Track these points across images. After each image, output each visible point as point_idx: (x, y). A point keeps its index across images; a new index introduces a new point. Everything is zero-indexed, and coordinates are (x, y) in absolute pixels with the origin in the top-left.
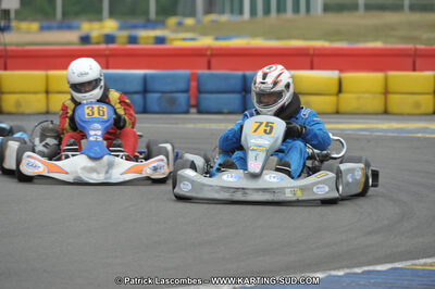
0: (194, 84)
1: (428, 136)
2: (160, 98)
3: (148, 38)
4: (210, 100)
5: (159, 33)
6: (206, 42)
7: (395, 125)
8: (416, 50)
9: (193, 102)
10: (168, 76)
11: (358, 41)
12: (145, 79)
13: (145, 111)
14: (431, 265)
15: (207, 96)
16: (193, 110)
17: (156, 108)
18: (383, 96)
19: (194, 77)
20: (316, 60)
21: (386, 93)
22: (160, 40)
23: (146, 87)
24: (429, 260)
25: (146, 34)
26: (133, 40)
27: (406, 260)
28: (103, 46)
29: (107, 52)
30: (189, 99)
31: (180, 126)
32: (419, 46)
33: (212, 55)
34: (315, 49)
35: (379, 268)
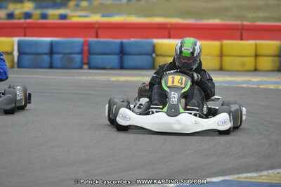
0: (86, 48)
1: (250, 86)
2: (62, 58)
3: (54, 15)
4: (97, 59)
5: (62, 11)
6: (96, 18)
7: (228, 78)
8: (243, 25)
9: (85, 61)
10: (68, 43)
11: (202, 19)
12: (52, 44)
13: (51, 67)
14: (251, 178)
15: (96, 56)
16: (86, 67)
17: (59, 65)
18: (219, 58)
19: (86, 43)
20: (172, 32)
21: (221, 55)
22: (63, 17)
23: (52, 50)
24: (249, 175)
25: (54, 12)
26: (44, 16)
27: (233, 174)
28: (23, 21)
29: (25, 25)
30: (82, 59)
31: (76, 78)
32: (246, 23)
33: (99, 28)
34: (172, 24)
35: (214, 180)
